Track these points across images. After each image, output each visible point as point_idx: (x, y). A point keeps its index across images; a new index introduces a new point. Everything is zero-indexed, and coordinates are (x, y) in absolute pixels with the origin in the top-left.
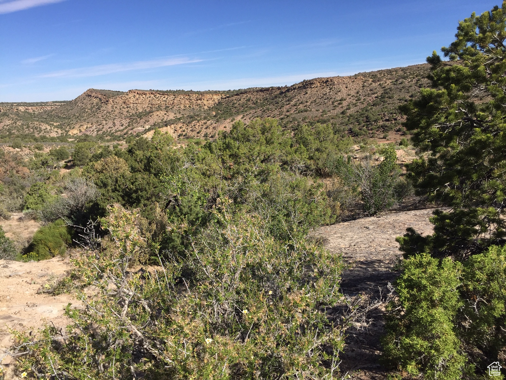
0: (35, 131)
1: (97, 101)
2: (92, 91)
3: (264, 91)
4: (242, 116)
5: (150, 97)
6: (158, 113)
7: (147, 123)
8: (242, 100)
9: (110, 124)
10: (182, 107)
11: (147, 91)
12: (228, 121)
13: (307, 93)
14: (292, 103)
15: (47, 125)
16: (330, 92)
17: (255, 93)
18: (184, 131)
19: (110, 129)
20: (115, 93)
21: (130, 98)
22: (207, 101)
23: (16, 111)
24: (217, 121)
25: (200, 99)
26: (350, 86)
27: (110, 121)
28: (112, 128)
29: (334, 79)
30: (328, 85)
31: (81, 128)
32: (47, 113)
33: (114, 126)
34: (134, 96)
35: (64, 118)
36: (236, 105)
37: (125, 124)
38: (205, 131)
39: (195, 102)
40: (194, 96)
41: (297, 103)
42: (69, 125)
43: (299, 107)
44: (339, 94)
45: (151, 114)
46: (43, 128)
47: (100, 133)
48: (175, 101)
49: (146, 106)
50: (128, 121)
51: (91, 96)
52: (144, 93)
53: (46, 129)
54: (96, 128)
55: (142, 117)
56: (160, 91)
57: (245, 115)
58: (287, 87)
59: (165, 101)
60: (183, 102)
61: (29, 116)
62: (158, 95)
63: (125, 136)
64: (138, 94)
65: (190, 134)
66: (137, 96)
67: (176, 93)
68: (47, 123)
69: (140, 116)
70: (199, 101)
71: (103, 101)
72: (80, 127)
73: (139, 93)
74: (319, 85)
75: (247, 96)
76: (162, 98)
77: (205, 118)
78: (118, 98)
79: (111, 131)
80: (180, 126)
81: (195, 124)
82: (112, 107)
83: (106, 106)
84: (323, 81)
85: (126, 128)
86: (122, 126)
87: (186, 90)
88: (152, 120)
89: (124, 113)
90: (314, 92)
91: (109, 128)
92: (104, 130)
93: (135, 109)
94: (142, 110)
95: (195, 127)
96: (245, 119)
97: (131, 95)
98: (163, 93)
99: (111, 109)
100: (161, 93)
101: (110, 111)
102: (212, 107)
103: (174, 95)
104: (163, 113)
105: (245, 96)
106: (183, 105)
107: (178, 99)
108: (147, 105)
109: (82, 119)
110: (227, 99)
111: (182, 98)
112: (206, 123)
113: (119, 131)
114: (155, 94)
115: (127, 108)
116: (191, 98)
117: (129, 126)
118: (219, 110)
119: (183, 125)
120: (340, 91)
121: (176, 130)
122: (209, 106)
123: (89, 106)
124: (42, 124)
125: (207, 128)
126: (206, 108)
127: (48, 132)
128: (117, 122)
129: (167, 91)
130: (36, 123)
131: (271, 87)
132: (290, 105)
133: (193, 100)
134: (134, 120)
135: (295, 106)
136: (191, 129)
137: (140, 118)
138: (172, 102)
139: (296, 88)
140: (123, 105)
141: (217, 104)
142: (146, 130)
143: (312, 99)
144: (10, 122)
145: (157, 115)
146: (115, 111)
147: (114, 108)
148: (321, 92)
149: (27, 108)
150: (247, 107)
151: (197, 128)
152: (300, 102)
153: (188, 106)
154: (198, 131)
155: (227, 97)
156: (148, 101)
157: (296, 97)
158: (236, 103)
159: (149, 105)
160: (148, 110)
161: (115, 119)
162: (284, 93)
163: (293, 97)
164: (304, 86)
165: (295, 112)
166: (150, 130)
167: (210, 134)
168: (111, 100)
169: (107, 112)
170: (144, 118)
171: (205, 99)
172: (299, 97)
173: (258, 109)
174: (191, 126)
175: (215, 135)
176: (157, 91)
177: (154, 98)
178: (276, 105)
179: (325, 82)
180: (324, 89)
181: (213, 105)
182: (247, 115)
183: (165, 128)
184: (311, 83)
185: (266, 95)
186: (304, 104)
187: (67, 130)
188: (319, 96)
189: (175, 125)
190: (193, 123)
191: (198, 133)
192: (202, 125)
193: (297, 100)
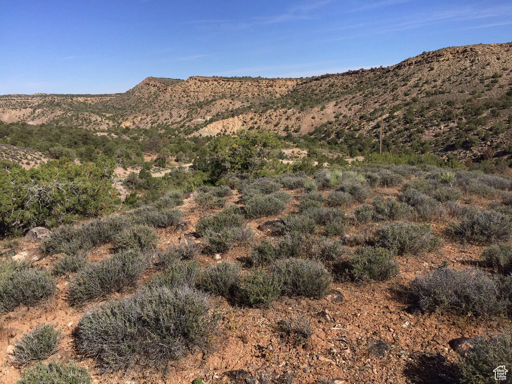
0: (84, 123)
1: (155, 90)
2: (150, 79)
3: (352, 74)
4: (334, 103)
5: (213, 84)
6: (222, 102)
7: (208, 114)
8: (323, 85)
9: (167, 115)
10: (250, 95)
11: (210, 77)
12: (316, 109)
13: (432, 69)
14: (412, 82)
15: (98, 116)
16: (472, 66)
17: (340, 77)
18: (256, 123)
19: (166, 121)
20: (174, 81)
21: (190, 86)
22: (280, 87)
23: (71, 101)
24: (302, 110)
25: (271, 86)
26: (504, 56)
27: (167, 112)
28: (168, 119)
29: (477, 48)
30: (466, 57)
31: (135, 120)
32: (103, 104)
33: (171, 117)
34: (195, 83)
35: (119, 109)
36: (316, 92)
37: (183, 115)
38: (284, 123)
39: (265, 89)
40: (264, 82)
41: (418, 83)
42: (122, 116)
43: (423, 88)
44: (488, 68)
45: (214, 102)
46: (93, 119)
47: (155, 125)
48: (242, 89)
49: (208, 95)
50: (187, 111)
51: (149, 84)
52: (206, 80)
53: (97, 120)
54: (150, 120)
55: (203, 106)
56: (225, 78)
57: (339, 101)
58: (383, 69)
59: (231, 89)
60: (251, 89)
61: (84, 107)
62: (222, 82)
63: (182, 129)
64: (199, 81)
65: (264, 127)
66: (199, 83)
67: (242, 80)
68: (98, 114)
69: (200, 105)
70: (270, 88)
71: (161, 90)
72: (133, 119)
73: (200, 80)
74: (451, 56)
75: (330, 81)
76: (227, 85)
77: (283, 106)
78: (177, 86)
79: (167, 123)
80: (250, 116)
81: (271, 114)
82: (171, 96)
83: (164, 95)
84: (458, 52)
85: (184, 119)
86: (180, 117)
87: (253, 77)
88: (215, 110)
89: (183, 103)
90: (445, 67)
91: (165, 120)
92: (159, 122)
93: (196, 98)
94: (203, 99)
95: (271, 118)
96: (340, 107)
97: (192, 82)
98: (228, 80)
99: (169, 99)
100: (225, 80)
101: (168, 101)
102: (285, 95)
103: (240, 82)
104: (228, 101)
105: (327, 80)
106: (251, 93)
107: (245, 86)
108: (209, 93)
109: (137, 110)
110: (304, 85)
111: (250, 84)
112: (286, 112)
113: (176, 123)
114: (219, 81)
115: (187, 96)
116: (260, 85)
117: (187, 117)
118: (295, 98)
119: (255, 115)
120: (488, 64)
121: (245, 122)
122: (282, 94)
123: (146, 96)
124: (93, 115)
125: (287, 119)
126: (278, 96)
127: (98, 124)
128: (174, 113)
129: (232, 78)
130: (86, 113)
131: (361, 70)
132: (407, 86)
133: (263, 87)
134: (193, 110)
135: (415, 87)
136: (265, 120)
137: (201, 107)
138: (237, 90)
139: (412, 63)
140: (182, 94)
141: (291, 92)
142: (206, 121)
143: (443, 76)
144: (61, 112)
145: (221, 104)
146: (173, 101)
147: (173, 97)
148: (456, 67)
149: (86, 99)
150: (334, 93)
151: (274, 119)
152: (424, 81)
153: (256, 94)
154: (275, 123)
155: (304, 83)
156: (211, 89)
157: (416, 75)
158: (316, 90)
159: (212, 94)
160: (210, 99)
161: (172, 109)
162: (392, 71)
163: (410, 75)
164: (426, 60)
165: (420, 96)
166: (211, 121)
167: (292, 127)
168: (170, 88)
169: (165, 102)
170: (206, 108)
171: (277, 86)
172: (420, 75)
173: (356, 93)
174: (265, 117)
175: (299, 129)
176: (221, 77)
177: (218, 85)
178: (384, 87)
179: (461, 53)
180: (460, 62)
181: (287, 93)
182: (341, 101)
183: (231, 119)
184: (438, 55)
185: (354, 79)
186: (431, 84)
187: (120, 121)
188: (454, 72)
189: (244, 115)
190: (268, 112)
191: (276, 126)
192: (280, 115)
193: (418, 79)
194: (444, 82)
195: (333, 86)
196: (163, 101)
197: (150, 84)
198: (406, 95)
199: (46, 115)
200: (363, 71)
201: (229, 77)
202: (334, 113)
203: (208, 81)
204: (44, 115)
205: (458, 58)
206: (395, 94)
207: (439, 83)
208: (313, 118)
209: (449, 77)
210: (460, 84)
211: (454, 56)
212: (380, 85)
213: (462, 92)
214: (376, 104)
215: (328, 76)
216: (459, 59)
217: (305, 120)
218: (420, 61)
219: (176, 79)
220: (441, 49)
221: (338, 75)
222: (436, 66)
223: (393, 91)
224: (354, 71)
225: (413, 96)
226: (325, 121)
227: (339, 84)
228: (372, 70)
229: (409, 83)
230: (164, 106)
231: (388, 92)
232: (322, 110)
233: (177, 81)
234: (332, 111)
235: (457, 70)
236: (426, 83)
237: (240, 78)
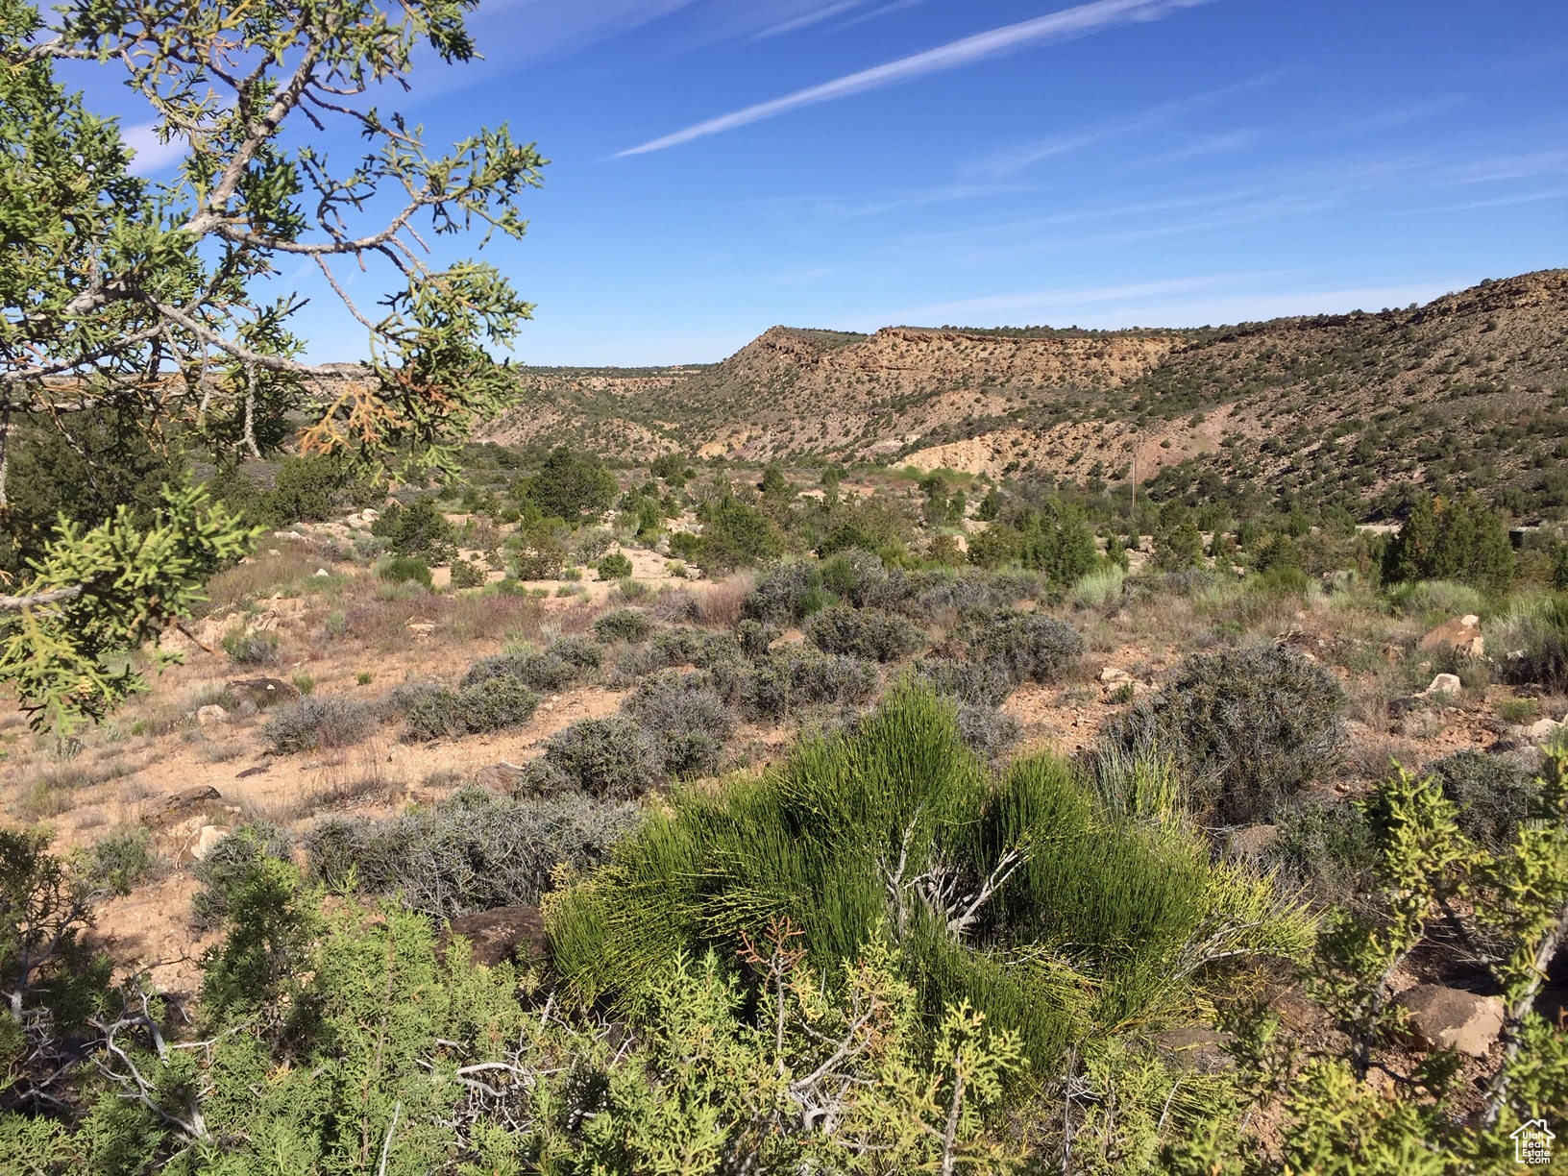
1: (788, 361)
2: (778, 332)
4: (1231, 408)
5: (940, 349)
6: (955, 397)
7: (917, 428)
8: (1243, 355)
9: (814, 430)
10: (1037, 379)
11: (935, 330)
12: (1178, 423)
13: (1491, 327)
14: (1432, 362)
15: (644, 429)
17: (1293, 334)
18: (1024, 455)
19: (812, 444)
20: (841, 339)
21: (881, 352)
22: (1123, 359)
23: (576, 386)
24: (1141, 424)
25: (1099, 355)
27: (814, 420)
28: (817, 439)
31: (733, 440)
32: (654, 396)
33: (824, 435)
34: (894, 347)
35: (696, 410)
36: (1218, 374)
37: (853, 430)
38: (1093, 455)
39: (1080, 363)
40: (1080, 343)
41: (1448, 363)
42: (701, 430)
43: (1456, 377)
45: (935, 399)
46: (634, 436)
47: (783, 454)
48: (1017, 361)
49: (925, 377)
50: (865, 419)
51: (774, 346)
52: (922, 336)
53: (641, 439)
54: (772, 441)
55: (909, 406)
56: (976, 331)
57: (1244, 403)
59: (987, 361)
60: (1041, 363)
61: (608, 403)
62: (966, 343)
63: (846, 466)
64: (905, 339)
65: (1044, 464)
66: (902, 345)
67: (1020, 336)
68: (645, 424)
69: (900, 405)
70: (1095, 361)
71: (803, 362)
72: (730, 436)
73: (909, 336)
74: (1545, 295)
75: (1263, 342)
76: (977, 350)
77: (1101, 414)
79: (811, 450)
80: (1012, 437)
81: (1063, 432)
82: (828, 378)
83: (809, 375)
84: (1564, 284)
85: (857, 440)
86: (846, 434)
87: (1057, 327)
88: (935, 418)
89: (859, 398)
90: (1525, 324)
91: (809, 440)
92: (792, 446)
93: (893, 386)
94: (912, 388)
95: (1062, 444)
96: (1242, 420)
97: (884, 343)
98: (982, 336)
99: (824, 386)
101: (820, 391)
102: (1135, 379)
103: (1015, 343)
104: (970, 396)
105: (1255, 341)
106: (1040, 374)
107: (1027, 354)
108: (930, 372)
109: (740, 413)
110: (1191, 353)
112: (1099, 430)
113: (835, 449)
114: (958, 340)
115: (870, 381)
116: (1069, 351)
117: (864, 435)
118: (1158, 390)
119: (1024, 436)
121: (998, 452)
122: (1128, 376)
123: (765, 377)
124: (632, 425)
125: (1100, 446)
126: (1115, 381)
127: (644, 449)
128: (833, 423)
129: (995, 332)
130: (616, 421)
131: (1358, 313)
132: (1420, 370)
133: (1075, 359)
134: (881, 417)
135: (1439, 372)
136: (1048, 447)
137: (902, 411)
138: (1005, 365)
139: (1450, 309)
140: (858, 374)
141: (1154, 372)
142: (904, 448)
143: (1513, 347)
144: (555, 417)
145: (952, 404)
146: (834, 391)
147: (833, 380)
148: (1553, 324)
149: (610, 381)
150: (1253, 380)
151: (1069, 445)
152: (1464, 359)
153: (1055, 377)
154: (1070, 455)
155: (1193, 347)
156: (934, 361)
157: (1450, 341)
158: (1221, 367)
159: (936, 374)
160: (928, 390)
161: (828, 413)
163: (1435, 343)
164: (1483, 302)
166: (917, 447)
167: (1111, 465)
168: (826, 359)
169: (811, 394)
170: (912, 412)
171: (1116, 354)
172: (1459, 343)
173: (1297, 383)
174: (1049, 440)
175: (1126, 470)
176: (966, 330)
177: (953, 350)
181: (1141, 374)
182: (1250, 404)
183: (963, 444)
184: (1513, 289)
185: (1334, 339)
186: (1478, 365)
187: (695, 443)
188: (1545, 337)
189: (998, 434)
190: (1058, 428)
191: (1071, 462)
192: (1086, 437)
193: (1451, 351)
196: (808, 392)
197: (778, 347)
198: (1409, 392)
199: (519, 424)
200: (1359, 318)
201: (986, 328)
202: (1224, 433)
203: (928, 340)
204: (514, 424)
205: (1562, 299)
206: (1384, 391)
207: (1498, 364)
208: (1165, 445)
209: (1528, 350)
211: (1553, 295)
213: (1534, 390)
214: (1333, 414)
217: (1143, 450)
218: (1469, 305)
219: (847, 333)
220: (1526, 275)
222: (1503, 318)
226: (1194, 453)
229: (1427, 362)
230: (809, 405)
232: (1193, 425)
234: (1219, 429)
235: (1553, 333)
236: (1467, 363)
237: (1018, 332)
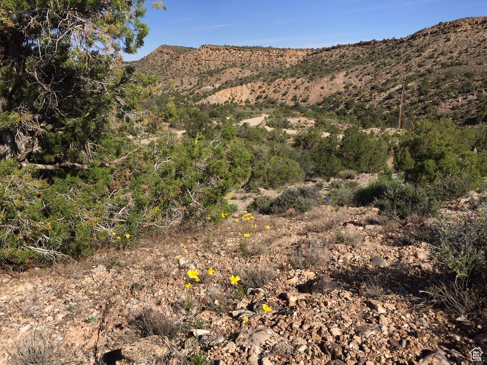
1: (168, 57)
2: (164, 47)
3: (363, 45)
4: (344, 73)
5: (224, 53)
6: (232, 70)
7: (218, 82)
8: (334, 56)
9: (178, 83)
10: (260, 65)
11: (222, 46)
12: (326, 79)
13: (449, 40)
14: (426, 54)
17: (351, 48)
18: (264, 92)
19: (177, 88)
20: (187, 49)
21: (202, 54)
22: (290, 57)
24: (311, 79)
25: (282, 56)
27: (178, 79)
28: (179, 86)
33: (182, 84)
34: (207, 52)
36: (326, 63)
37: (193, 83)
38: (293, 92)
39: (275, 59)
40: (275, 51)
41: (433, 54)
43: (438, 60)
45: (224, 71)
48: (252, 58)
49: (219, 64)
50: (197, 79)
51: (162, 52)
52: (217, 48)
55: (214, 74)
56: (236, 47)
57: (349, 71)
58: (395, 40)
59: (241, 58)
60: (261, 59)
62: (233, 51)
63: (191, 96)
64: (211, 49)
65: (272, 96)
66: (210, 52)
67: (252, 49)
69: (211, 73)
70: (280, 58)
71: (173, 58)
75: (341, 51)
76: (237, 54)
77: (292, 76)
78: (189, 54)
79: (177, 90)
80: (259, 85)
81: (280, 83)
82: (183, 63)
83: (176, 62)
85: (195, 86)
86: (191, 84)
88: (224, 78)
89: (195, 71)
90: (462, 38)
91: (176, 87)
93: (207, 67)
94: (214, 67)
95: (279, 87)
96: (350, 78)
97: (203, 51)
98: (239, 49)
99: (182, 66)
100: (237, 49)
101: (180, 68)
102: (295, 65)
103: (251, 51)
104: (237, 70)
105: (338, 51)
106: (261, 63)
107: (256, 55)
108: (220, 62)
110: (314, 55)
111: (260, 54)
112: (295, 82)
113: (186, 90)
114: (230, 50)
115: (198, 65)
116: (271, 54)
117: (197, 85)
118: (305, 68)
119: (263, 84)
121: (253, 91)
122: (292, 64)
123: (159, 63)
125: (295, 88)
126: (288, 66)
128: (185, 80)
129: (243, 47)
131: (373, 41)
132: (422, 57)
133: (273, 57)
134: (204, 78)
135: (430, 58)
136: (273, 89)
137: (211, 75)
138: (248, 59)
139: (427, 34)
140: (194, 62)
141: (301, 62)
142: (215, 89)
143: (460, 47)
145: (231, 73)
146: (185, 68)
147: (185, 64)
148: (474, 38)
150: (344, 63)
151: (282, 88)
152: (440, 53)
153: (266, 64)
154: (283, 92)
155: (315, 53)
156: (222, 58)
157: (431, 46)
158: (326, 60)
159: (223, 62)
160: (220, 68)
161: (183, 76)
162: (406, 41)
163: (425, 46)
164: (442, 30)
165: (434, 67)
166: (220, 89)
167: (301, 96)
168: (182, 56)
169: (177, 70)
170: (216, 76)
171: (288, 56)
172: (436, 46)
173: (368, 64)
174: (274, 86)
175: (307, 98)
176: (233, 46)
177: (229, 54)
178: (396, 57)
179: (480, 24)
180: (479, 34)
181: (297, 63)
182: (352, 72)
183: (239, 87)
184: (455, 25)
185: (365, 50)
186: (446, 55)
188: (472, 43)
189: (253, 84)
190: (277, 81)
191: (284, 95)
192: (289, 85)
193: (434, 49)
194: (460, 53)
195: (343, 57)
196: (176, 69)
197: (164, 52)
198: (420, 66)
200: (375, 42)
201: (240, 46)
202: (344, 83)
203: (219, 50)
205: (477, 28)
206: (409, 65)
207: (455, 54)
208: (322, 88)
209: (467, 49)
210: (478, 56)
211: (472, 27)
212: (393, 55)
213: (480, 64)
214: (389, 75)
215: (339, 47)
216: (477, 30)
217: (314, 90)
218: (436, 32)
219: (189, 48)
220: (459, 20)
221: (350, 46)
222: (452, 36)
223: (406, 61)
224: (366, 42)
225: (428, 67)
226: (334, 91)
227: (350, 55)
228: (384, 41)
229: (424, 54)
230: (176, 73)
231: (401, 63)
232: (331, 79)
233: (189, 49)
234: (342, 82)
235: (475, 42)
236: (441, 54)
237: (251, 48)
